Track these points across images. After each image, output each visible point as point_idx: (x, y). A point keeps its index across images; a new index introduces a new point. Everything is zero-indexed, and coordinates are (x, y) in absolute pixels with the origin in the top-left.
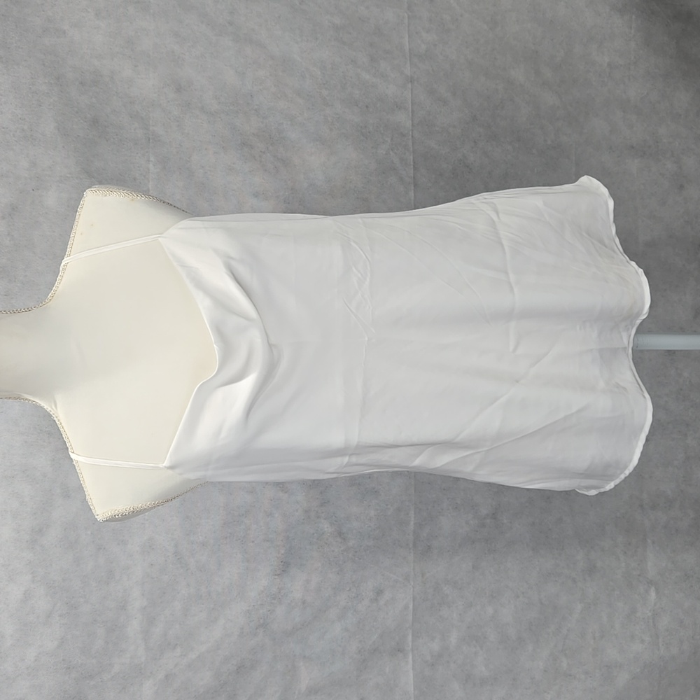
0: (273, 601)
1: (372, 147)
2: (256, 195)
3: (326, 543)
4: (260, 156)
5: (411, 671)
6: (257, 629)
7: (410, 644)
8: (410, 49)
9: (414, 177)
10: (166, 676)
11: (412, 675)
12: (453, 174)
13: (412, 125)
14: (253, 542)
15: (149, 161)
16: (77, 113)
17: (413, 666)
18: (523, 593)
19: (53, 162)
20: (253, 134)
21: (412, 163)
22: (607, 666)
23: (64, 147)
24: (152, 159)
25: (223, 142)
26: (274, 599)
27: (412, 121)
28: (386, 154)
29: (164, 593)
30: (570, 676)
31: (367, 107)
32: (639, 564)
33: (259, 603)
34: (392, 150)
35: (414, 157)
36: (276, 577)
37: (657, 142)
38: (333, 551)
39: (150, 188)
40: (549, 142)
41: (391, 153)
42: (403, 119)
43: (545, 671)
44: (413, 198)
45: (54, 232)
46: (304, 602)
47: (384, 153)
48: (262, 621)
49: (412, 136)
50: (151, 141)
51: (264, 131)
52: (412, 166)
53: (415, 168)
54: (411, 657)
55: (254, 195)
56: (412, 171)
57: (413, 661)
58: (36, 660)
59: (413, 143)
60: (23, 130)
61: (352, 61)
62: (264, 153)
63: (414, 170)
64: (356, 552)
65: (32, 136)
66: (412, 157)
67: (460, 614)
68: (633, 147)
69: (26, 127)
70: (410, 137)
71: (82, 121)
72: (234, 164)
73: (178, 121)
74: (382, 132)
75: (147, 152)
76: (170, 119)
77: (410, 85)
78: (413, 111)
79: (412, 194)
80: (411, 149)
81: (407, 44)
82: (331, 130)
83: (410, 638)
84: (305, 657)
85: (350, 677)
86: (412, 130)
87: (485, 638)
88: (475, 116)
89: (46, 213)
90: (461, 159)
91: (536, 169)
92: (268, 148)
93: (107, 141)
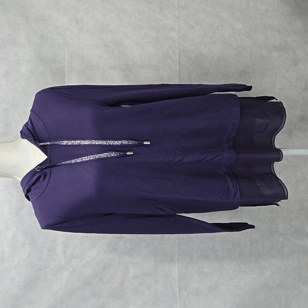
0: (118, 239)
1: (161, 47)
2: (111, 68)
4: (112, 51)
5: (177, 270)
6: (111, 251)
7: (177, 258)
8: (177, 5)
10: (73, 270)
11: (177, 271)
12: (196, 58)
15: (65, 53)
16: (34, 32)
17: (178, 267)
18: (225, 237)
19: (24, 53)
20: (110, 41)
21: (178, 54)
22: (261, 268)
23: (29, 47)
25: (97, 45)
27: (178, 36)
28: (167, 50)
30: (245, 272)
31: (159, 29)
32: (275, 226)
33: (112, 240)
34: (169, 48)
37: (286, 44)
39: (66, 65)
40: (238, 45)
41: (169, 49)
42: (174, 34)
43: (234, 270)
44: (178, 69)
45: (25, 83)
46: (131, 240)
47: (166, 49)
48: (113, 248)
49: (178, 42)
50: (66, 45)
51: (114, 40)
52: (178, 55)
53: (179, 56)
54: (177, 264)
56: (178, 57)
58: (18, 262)
59: (178, 46)
60: (11, 40)
61: (152, 10)
62: (114, 49)
63: (179, 57)
65: (15, 42)
66: (178, 51)
67: (198, 246)
68: (275, 47)
69: (12, 39)
70: (177, 42)
71: (36, 36)
72: (101, 54)
73: (77, 36)
74: (165, 40)
75: (64, 49)
76: (74, 35)
77: (177, 20)
78: (178, 31)
79: (178, 67)
80: (178, 48)
81: (176, 2)
82: (143, 39)
83: (176, 255)
84: (131, 263)
85: (151, 272)
86: (178, 40)
87: (209, 256)
88: (206, 33)
89: (22, 75)
90: (199, 52)
91: (232, 56)
92: (116, 48)
93: (47, 44)
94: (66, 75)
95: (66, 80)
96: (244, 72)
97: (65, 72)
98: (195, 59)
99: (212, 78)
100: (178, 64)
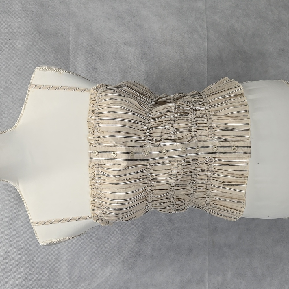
0: (136, 256)
1: (186, 20)
2: (125, 44)
3: (163, 225)
4: (127, 23)
6: (128, 270)
7: (207, 278)
9: (207, 35)
13: (206, 8)
14: (125, 225)
15: (70, 25)
18: (264, 251)
19: (20, 25)
20: (124, 12)
21: (206, 28)
23: (25, 17)
24: (71, 24)
25: (108, 16)
26: (137, 254)
27: (206, 6)
28: (192, 23)
29: (79, 252)
33: (129, 257)
34: (196, 21)
35: (207, 25)
36: (138, 243)
38: (167, 229)
39: (71, 40)
40: (275, 18)
41: (195, 22)
42: (201, 5)
44: (206, 46)
45: (20, 62)
46: (152, 256)
47: (192, 22)
48: (130, 266)
49: (206, 14)
50: (71, 15)
51: (129, 11)
52: (206, 29)
53: (207, 31)
54: (207, 285)
55: (124, 44)
57: (209, 287)
59: (206, 18)
60: (4, 8)
62: (130, 22)
64: (179, 230)
65: (8, 11)
66: (206, 25)
67: (232, 262)
69: (5, 6)
71: (35, 4)
72: (114, 27)
73: (85, 5)
74: (190, 11)
75: (69, 21)
76: (80, 4)
79: (206, 44)
80: (206, 21)
82: (164, 10)
83: (207, 274)
84: (153, 285)
86: (206, 11)
87: (245, 274)
88: (238, 4)
89: (16, 52)
90: (231, 26)
91: (269, 32)
92: (131, 19)
93: (48, 14)
94: (71, 52)
95: (71, 59)
96: (283, 50)
97: (69, 49)
98: (227, 35)
99: (247, 57)
100: (207, 41)
